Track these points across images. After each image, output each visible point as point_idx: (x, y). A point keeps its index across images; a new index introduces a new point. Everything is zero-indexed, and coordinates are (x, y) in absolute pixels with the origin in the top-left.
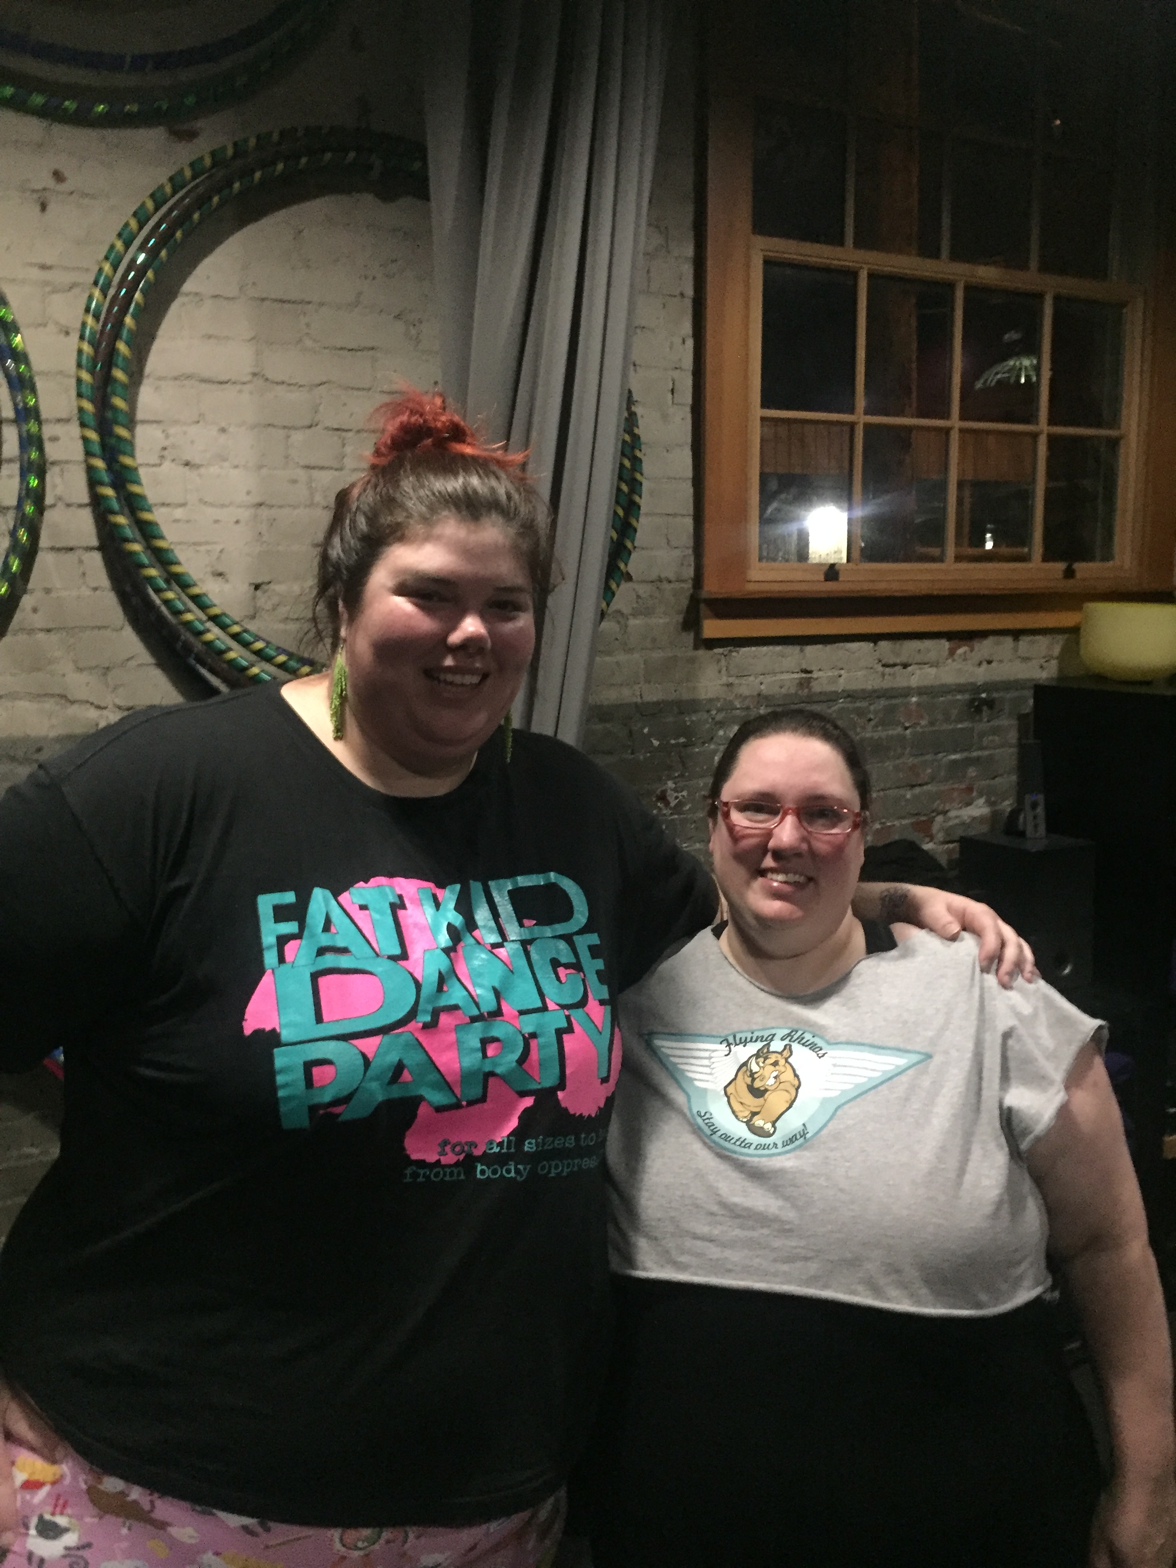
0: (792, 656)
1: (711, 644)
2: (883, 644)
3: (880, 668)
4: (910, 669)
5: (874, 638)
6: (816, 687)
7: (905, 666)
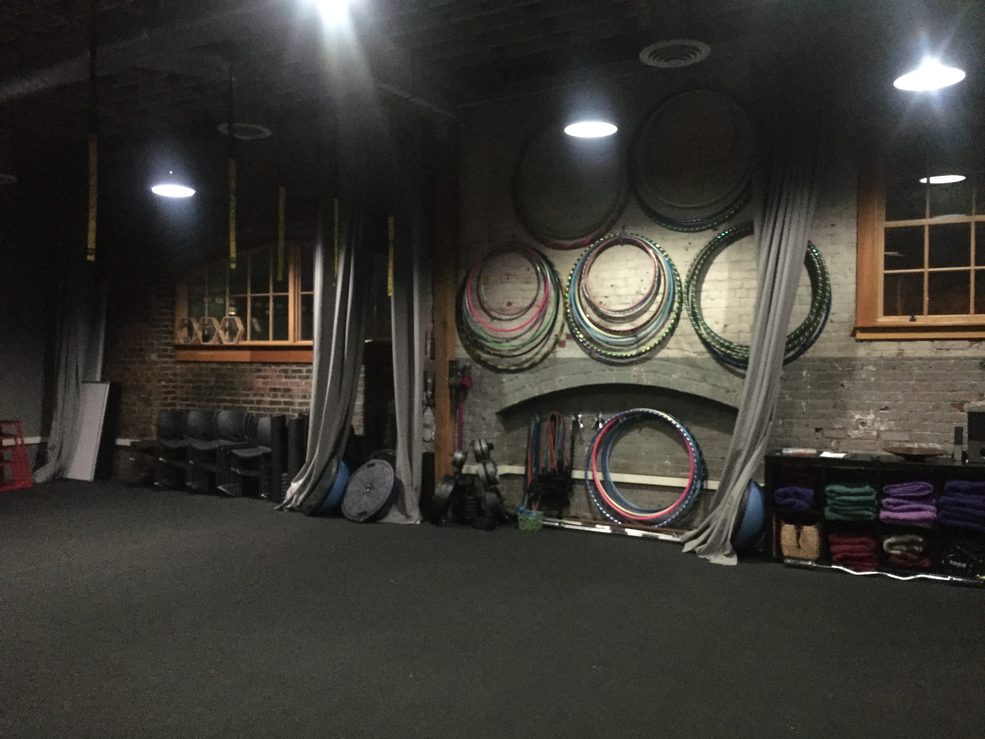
0: (894, 345)
1: (862, 341)
2: (936, 342)
3: (935, 350)
4: (950, 351)
5: (932, 340)
6: (905, 355)
7: (948, 350)
